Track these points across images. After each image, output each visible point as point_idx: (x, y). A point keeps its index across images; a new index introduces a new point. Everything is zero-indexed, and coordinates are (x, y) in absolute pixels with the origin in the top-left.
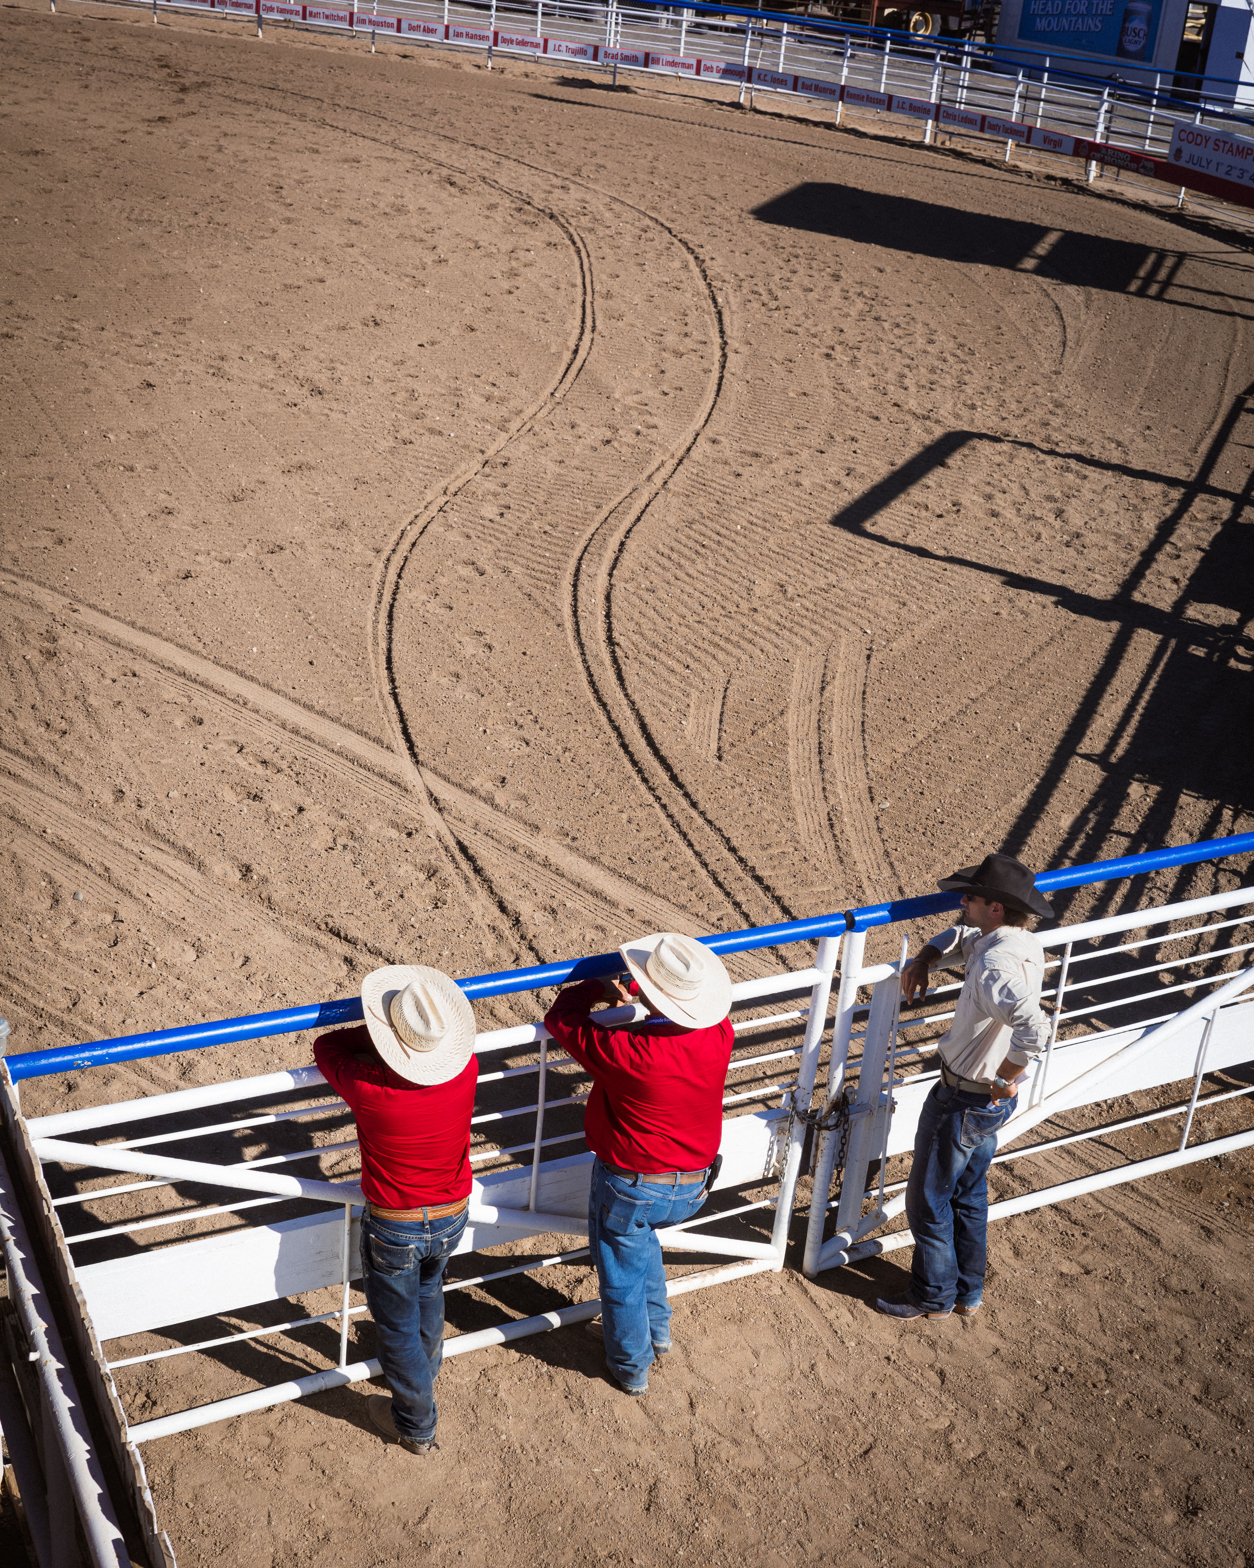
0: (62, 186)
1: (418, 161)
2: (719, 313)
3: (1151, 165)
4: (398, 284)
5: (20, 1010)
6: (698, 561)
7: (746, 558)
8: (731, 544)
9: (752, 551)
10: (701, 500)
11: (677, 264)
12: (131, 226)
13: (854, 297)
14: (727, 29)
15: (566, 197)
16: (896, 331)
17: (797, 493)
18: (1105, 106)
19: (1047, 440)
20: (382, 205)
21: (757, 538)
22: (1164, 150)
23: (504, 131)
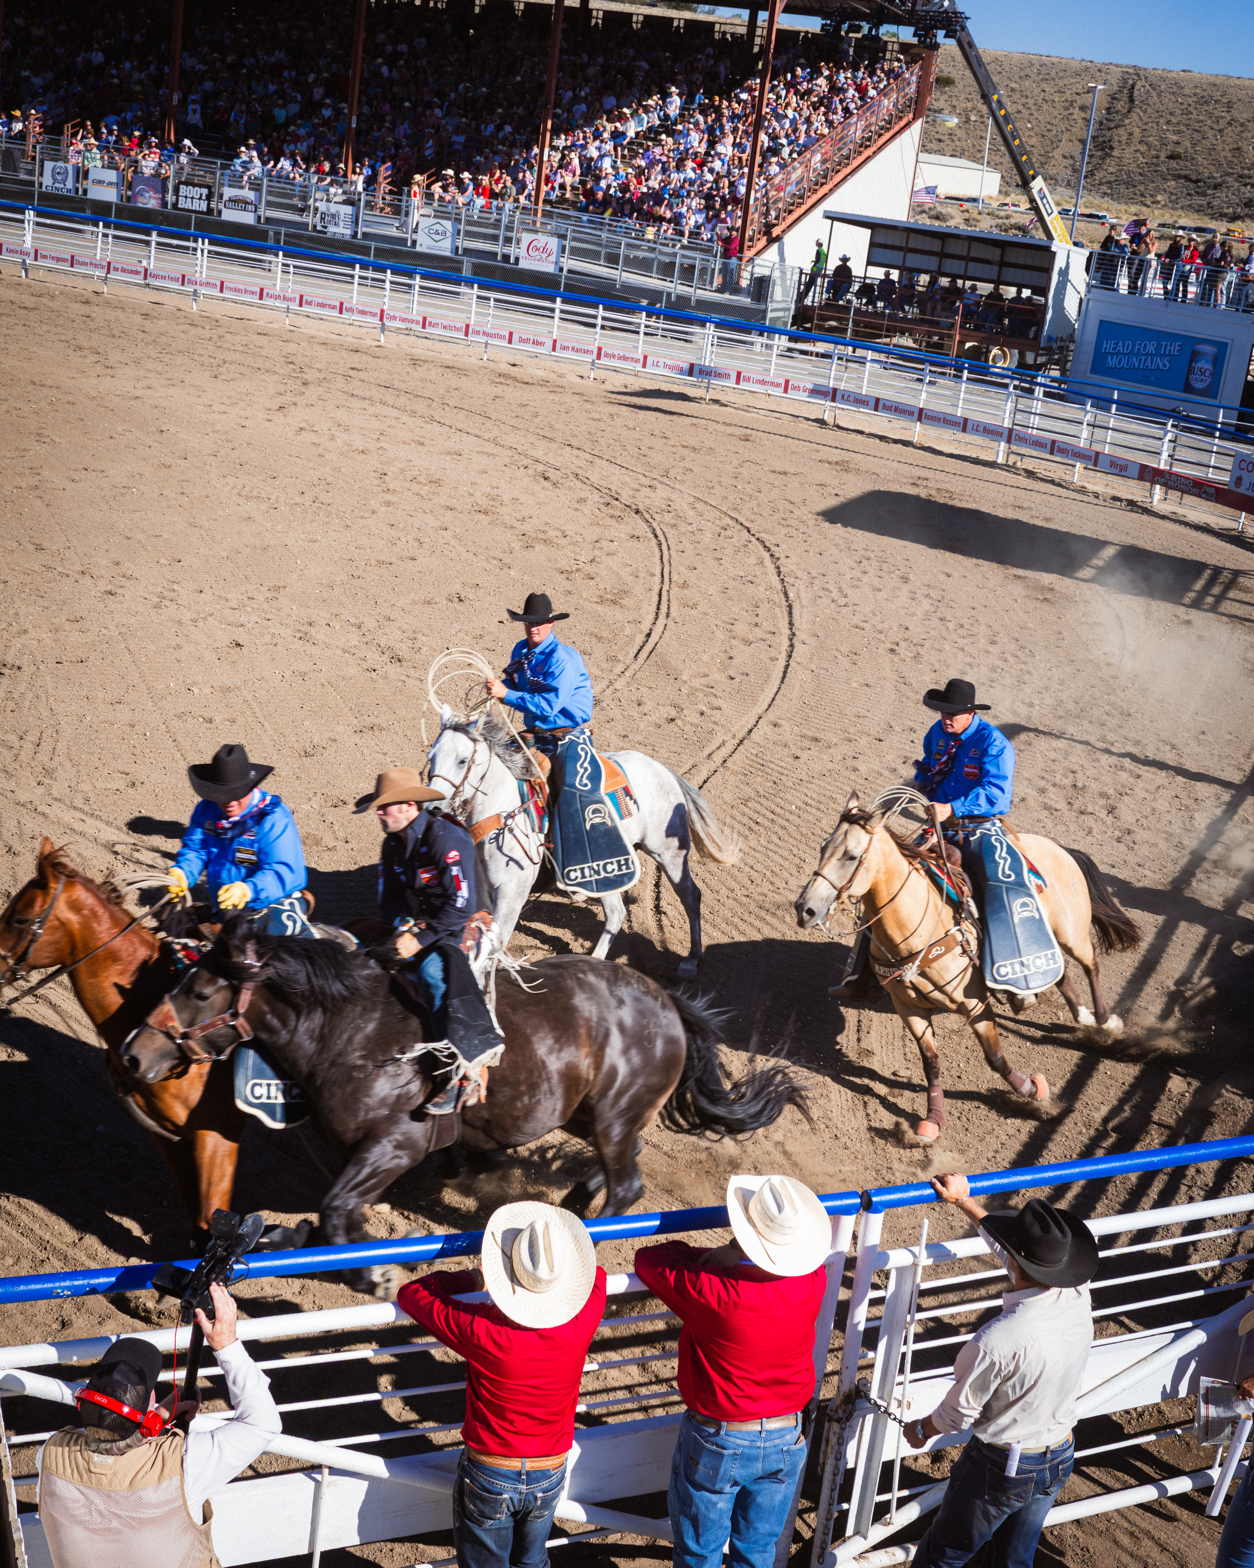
0: (182, 462)
1: (516, 457)
2: (790, 607)
3: (1212, 491)
4: (485, 565)
5: (25, 1241)
6: (751, 837)
7: (798, 837)
8: (784, 823)
9: (804, 831)
10: (759, 779)
11: (753, 560)
12: (242, 501)
13: (921, 598)
14: (817, 355)
15: (652, 495)
16: (960, 631)
17: (853, 777)
18: (1169, 436)
19: (1103, 739)
20: (478, 494)
21: (811, 818)
22: (1225, 478)
23: (600, 434)
